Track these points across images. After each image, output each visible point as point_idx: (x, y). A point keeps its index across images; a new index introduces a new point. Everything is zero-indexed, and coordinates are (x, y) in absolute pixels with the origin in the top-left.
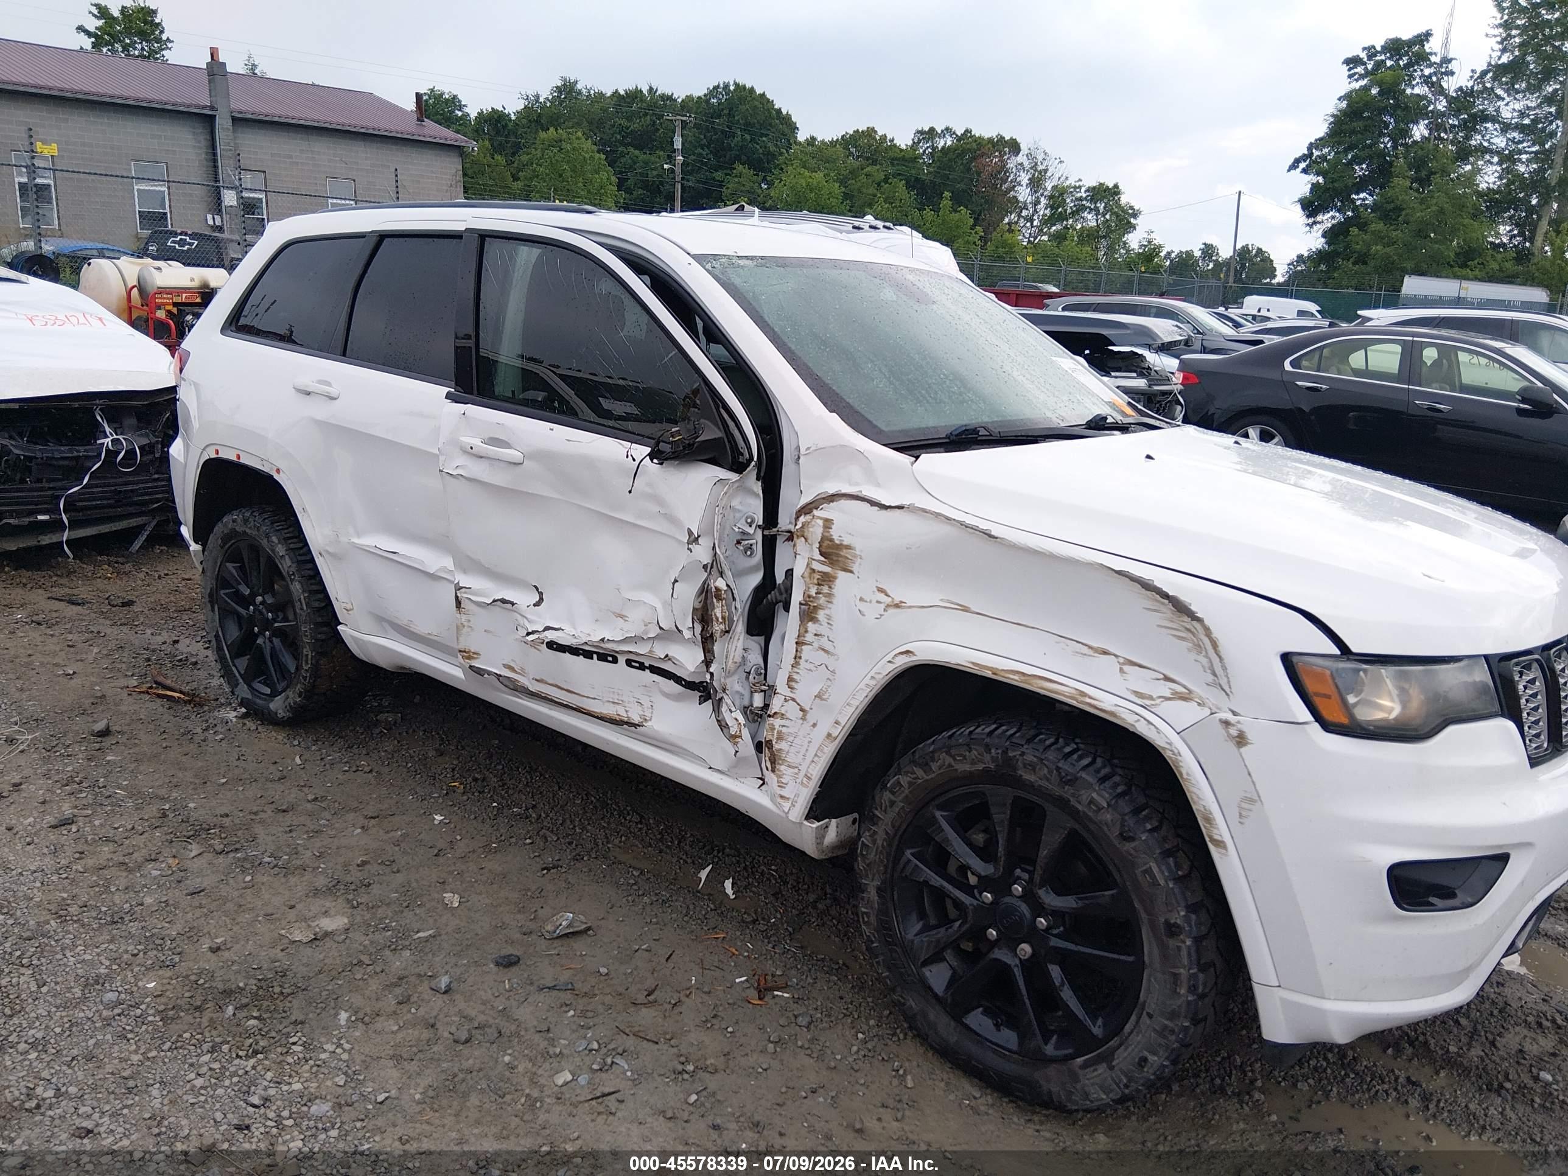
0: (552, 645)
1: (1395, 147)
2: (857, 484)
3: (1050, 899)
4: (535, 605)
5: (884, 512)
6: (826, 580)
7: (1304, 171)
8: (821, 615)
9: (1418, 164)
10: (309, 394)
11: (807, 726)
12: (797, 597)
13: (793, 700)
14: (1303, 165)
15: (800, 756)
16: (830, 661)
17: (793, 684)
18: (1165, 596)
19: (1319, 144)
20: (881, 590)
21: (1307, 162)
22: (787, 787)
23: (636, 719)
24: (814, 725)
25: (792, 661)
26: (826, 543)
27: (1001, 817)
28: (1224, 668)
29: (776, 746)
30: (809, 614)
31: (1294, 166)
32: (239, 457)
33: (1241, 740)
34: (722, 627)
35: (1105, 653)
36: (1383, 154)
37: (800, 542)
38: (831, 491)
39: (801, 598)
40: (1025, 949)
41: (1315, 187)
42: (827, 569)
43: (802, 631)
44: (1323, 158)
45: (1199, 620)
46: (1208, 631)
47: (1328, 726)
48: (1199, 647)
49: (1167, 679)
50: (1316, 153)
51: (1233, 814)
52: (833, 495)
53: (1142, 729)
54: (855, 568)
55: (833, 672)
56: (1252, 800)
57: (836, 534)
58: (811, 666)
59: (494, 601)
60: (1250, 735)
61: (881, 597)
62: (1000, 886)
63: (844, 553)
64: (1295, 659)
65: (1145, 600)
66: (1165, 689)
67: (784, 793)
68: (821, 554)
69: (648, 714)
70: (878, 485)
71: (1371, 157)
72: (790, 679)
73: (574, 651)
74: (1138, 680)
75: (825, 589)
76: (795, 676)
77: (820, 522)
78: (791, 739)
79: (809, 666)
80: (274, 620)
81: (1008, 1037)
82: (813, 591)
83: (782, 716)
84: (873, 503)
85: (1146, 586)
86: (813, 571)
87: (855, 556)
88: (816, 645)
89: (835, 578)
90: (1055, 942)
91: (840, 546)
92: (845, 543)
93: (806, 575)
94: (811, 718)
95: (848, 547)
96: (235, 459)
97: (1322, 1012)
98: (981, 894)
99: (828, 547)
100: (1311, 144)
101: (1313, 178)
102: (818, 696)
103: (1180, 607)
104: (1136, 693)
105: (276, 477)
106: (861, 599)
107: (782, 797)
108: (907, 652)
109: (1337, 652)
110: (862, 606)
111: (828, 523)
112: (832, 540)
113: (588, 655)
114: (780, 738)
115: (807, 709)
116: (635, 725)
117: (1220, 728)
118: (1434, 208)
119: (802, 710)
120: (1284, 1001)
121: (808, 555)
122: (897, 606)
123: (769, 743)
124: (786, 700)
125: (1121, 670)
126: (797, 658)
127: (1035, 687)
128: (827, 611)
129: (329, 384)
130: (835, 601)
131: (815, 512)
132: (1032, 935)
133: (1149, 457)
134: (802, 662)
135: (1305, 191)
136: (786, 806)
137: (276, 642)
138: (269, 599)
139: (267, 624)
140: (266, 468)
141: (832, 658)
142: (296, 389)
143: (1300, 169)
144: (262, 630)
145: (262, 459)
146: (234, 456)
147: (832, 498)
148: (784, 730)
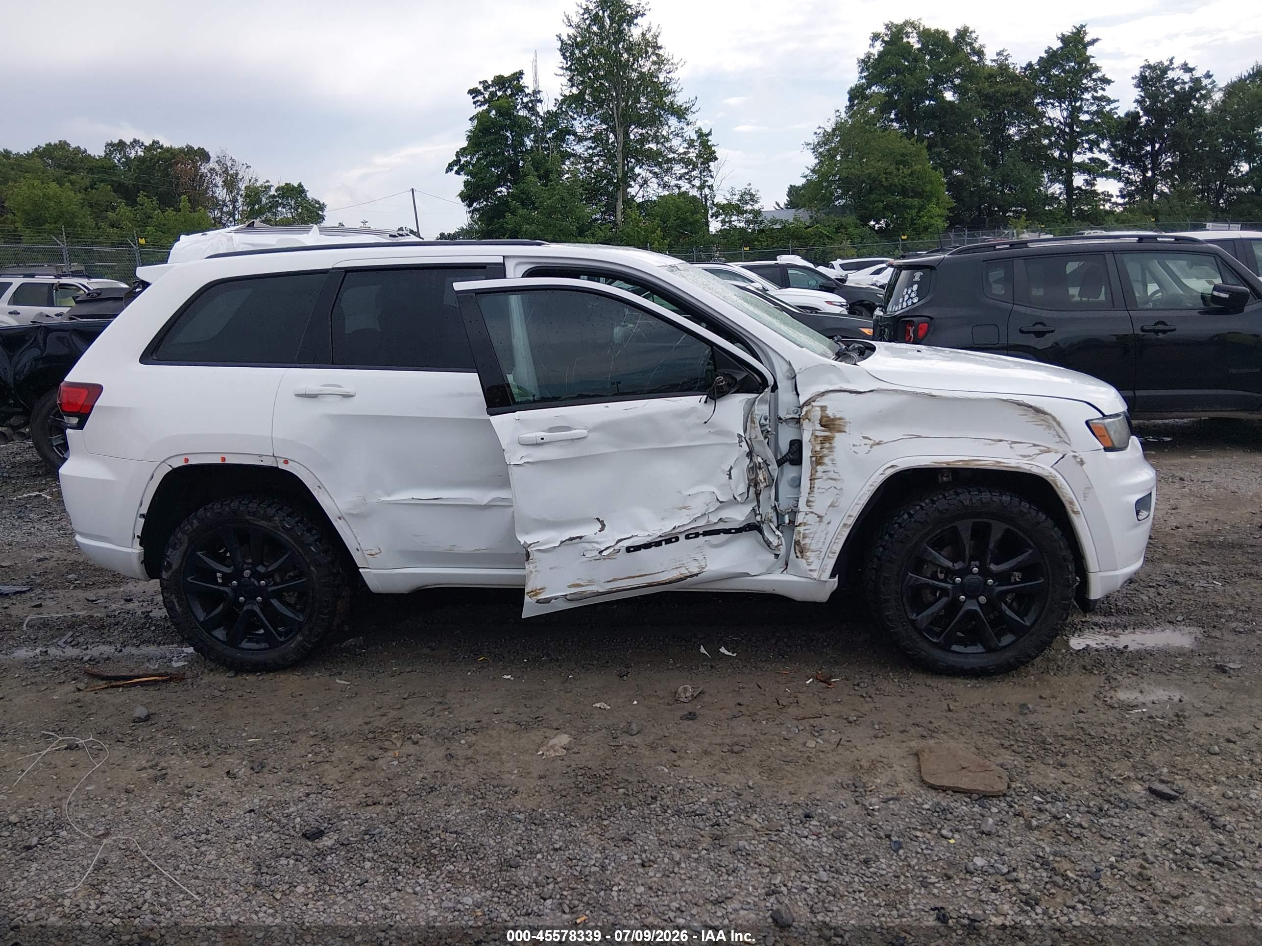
1: (516, 154)
2: (836, 384)
3: (995, 568)
5: (859, 395)
6: (827, 439)
7: (458, 173)
8: (826, 460)
9: (537, 165)
10: (314, 396)
11: (823, 525)
12: (807, 453)
13: (812, 513)
14: (456, 168)
15: (820, 544)
16: (838, 485)
17: (811, 504)
18: (1031, 407)
19: (462, 152)
20: (865, 438)
21: (456, 166)
22: (813, 564)
24: (829, 523)
25: (808, 491)
26: (824, 420)
27: (966, 535)
28: (1065, 433)
29: (803, 543)
30: (818, 460)
31: (449, 169)
32: (224, 459)
33: (1082, 463)
35: (1001, 441)
36: (509, 159)
37: (805, 423)
38: (823, 391)
39: (810, 454)
40: (982, 599)
41: (466, 184)
42: (827, 434)
43: (813, 471)
44: (468, 163)
45: (1045, 413)
46: (1054, 419)
47: (1108, 449)
48: (1049, 427)
49: (1035, 445)
50: (463, 160)
51: (1081, 499)
53: (1035, 470)
54: (847, 429)
55: (841, 489)
56: (1089, 488)
57: (830, 413)
58: (823, 490)
60: (1084, 460)
61: (867, 441)
62: (964, 572)
63: (837, 422)
64: (1089, 423)
65: (1019, 411)
66: (1036, 450)
67: (812, 567)
68: (822, 426)
70: (849, 382)
71: (502, 163)
72: (808, 501)
74: (1020, 449)
75: (827, 445)
76: (811, 499)
77: (818, 409)
78: (812, 536)
79: (820, 491)
80: (266, 585)
82: (818, 448)
83: (805, 524)
84: (851, 392)
85: (1019, 404)
86: (817, 436)
87: (846, 422)
88: (825, 477)
89: (833, 437)
90: (998, 589)
91: (834, 419)
92: (838, 416)
93: (813, 440)
94: (826, 520)
95: (840, 419)
96: (219, 461)
98: (953, 580)
99: (827, 421)
100: (457, 152)
101: (463, 178)
102: (832, 506)
103: (1038, 411)
104: (1022, 456)
105: (282, 466)
106: (854, 445)
107: (811, 570)
108: (892, 466)
109: (1101, 416)
110: (855, 449)
111: (823, 408)
112: (828, 417)
114: (804, 537)
115: (823, 514)
117: (1072, 459)
118: (558, 197)
119: (819, 517)
120: (1101, 577)
121: (811, 428)
122: (878, 444)
123: (797, 543)
124: (806, 514)
125: (1011, 447)
126: (812, 488)
127: (972, 466)
128: (831, 457)
129: (339, 386)
130: (835, 450)
131: (813, 404)
132: (986, 590)
134: (815, 490)
135: (462, 187)
136: (815, 575)
137: (274, 602)
138: (261, 569)
139: (260, 591)
140: (268, 462)
141: (838, 482)
142: (297, 395)
143: (454, 172)
144: (251, 598)
145: (261, 456)
146: (217, 460)
147: (823, 394)
148: (807, 532)
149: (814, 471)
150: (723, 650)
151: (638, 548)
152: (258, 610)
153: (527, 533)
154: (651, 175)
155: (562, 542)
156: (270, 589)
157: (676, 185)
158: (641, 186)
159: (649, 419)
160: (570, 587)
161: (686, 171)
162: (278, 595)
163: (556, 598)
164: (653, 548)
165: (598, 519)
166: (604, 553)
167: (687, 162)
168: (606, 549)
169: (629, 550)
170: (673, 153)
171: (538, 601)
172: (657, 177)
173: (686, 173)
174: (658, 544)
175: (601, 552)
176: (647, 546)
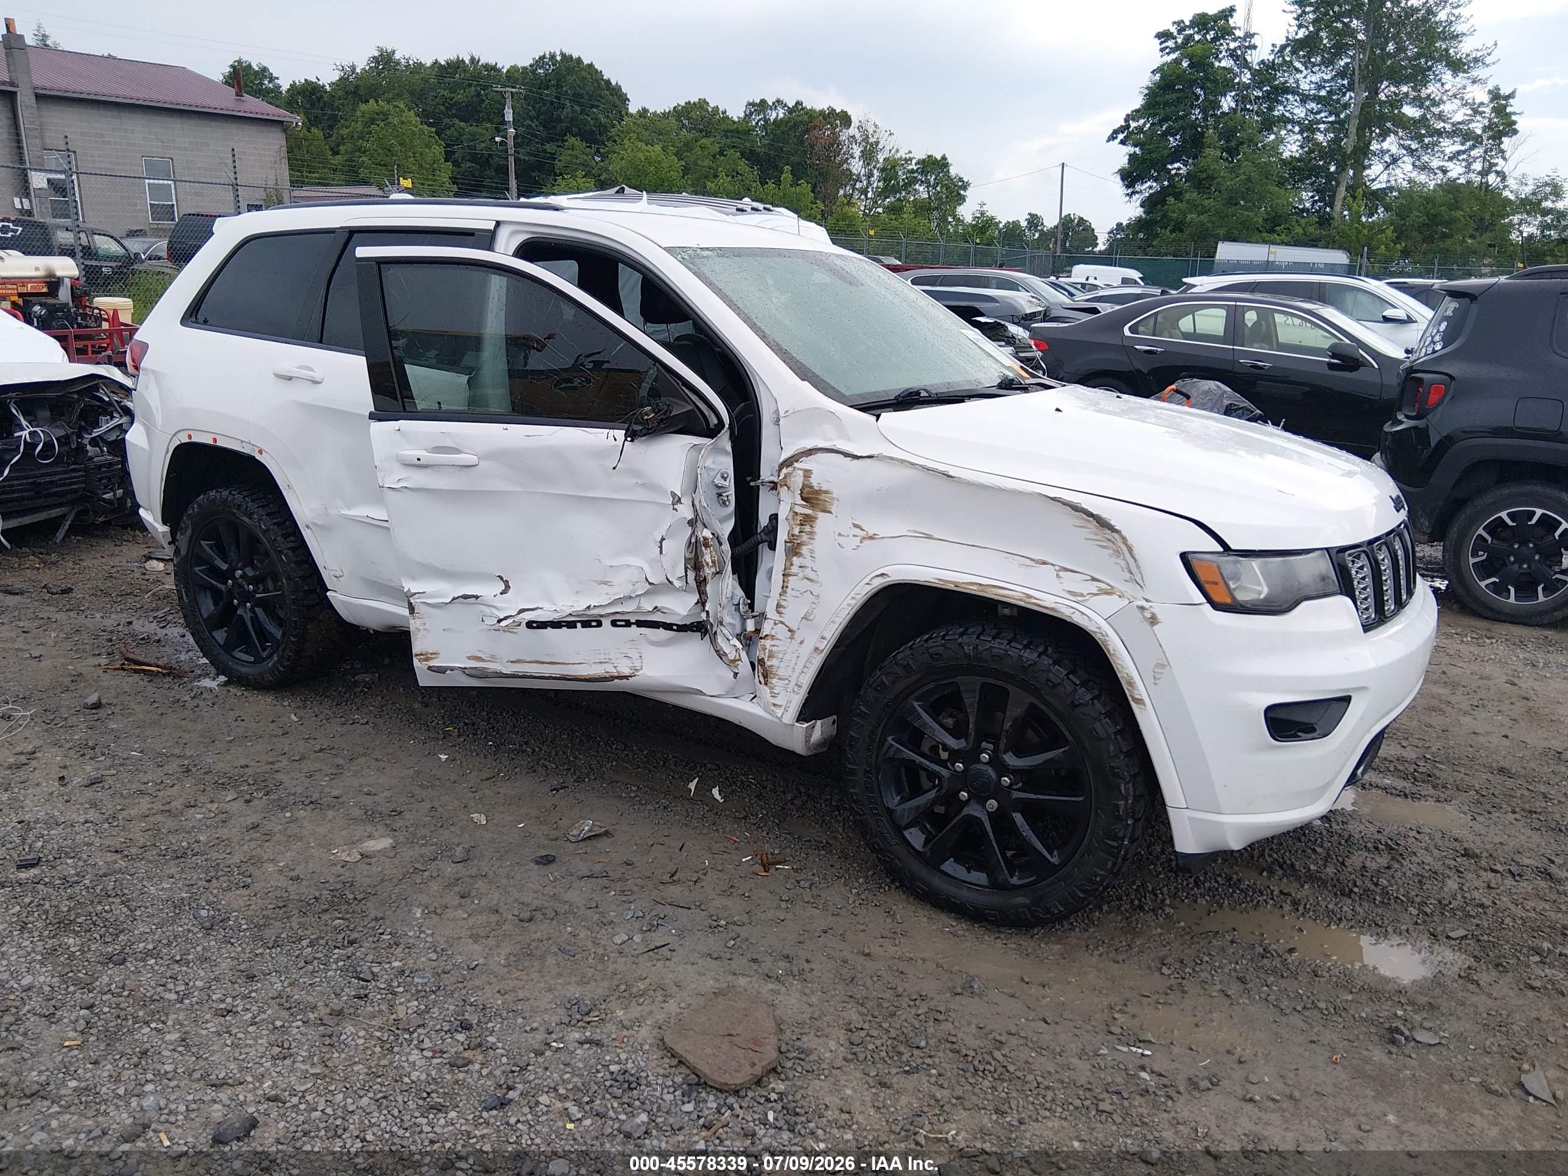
1: (1205, 119)
2: (830, 440)
3: (1010, 759)
5: (856, 461)
6: (808, 520)
7: (1123, 142)
8: (804, 550)
9: (1228, 134)
10: (290, 379)
11: (795, 644)
12: (782, 536)
13: (782, 623)
14: (1121, 136)
15: (790, 669)
16: (815, 589)
17: (781, 610)
18: (1091, 515)
19: (1135, 115)
20: (856, 526)
21: (1124, 133)
22: (779, 697)
24: (802, 642)
25: (780, 590)
26: (807, 490)
27: (970, 700)
28: (1138, 567)
29: (768, 663)
30: (794, 549)
31: (1112, 138)
32: (215, 440)
33: (1153, 620)
34: (713, 570)
35: (1044, 563)
36: (1194, 125)
37: (783, 491)
38: (809, 447)
39: (786, 537)
40: (992, 804)
41: (1132, 157)
42: (808, 511)
43: (788, 564)
44: (1140, 129)
45: (1117, 531)
46: (1124, 539)
47: (1216, 606)
48: (1118, 553)
49: (1094, 579)
50: (1133, 124)
51: (1149, 680)
52: (810, 450)
53: (1077, 619)
54: (833, 510)
55: (818, 596)
56: (1163, 666)
57: (815, 481)
58: (797, 594)
60: (1159, 616)
61: (857, 531)
62: (970, 756)
63: (823, 497)
64: (1190, 557)
65: (1076, 519)
66: (1093, 587)
67: (776, 701)
68: (803, 499)
69: (637, 667)
70: (849, 439)
71: (1183, 128)
72: (779, 606)
74: (1072, 582)
75: (807, 528)
76: (783, 603)
77: (801, 473)
78: (781, 656)
79: (795, 593)
80: (255, 591)
81: (979, 877)
82: (796, 531)
83: (773, 637)
84: (846, 455)
85: (1076, 508)
86: (796, 514)
87: (833, 499)
88: (801, 575)
89: (816, 518)
90: (1016, 795)
91: (819, 492)
92: (824, 488)
93: (790, 517)
94: (798, 637)
95: (826, 492)
96: (211, 442)
97: (1221, 824)
98: (953, 765)
99: (809, 493)
100: (1128, 115)
101: (1130, 149)
102: (805, 618)
103: (1103, 523)
104: (1070, 592)
105: (258, 457)
106: (840, 534)
107: (774, 705)
108: (882, 575)
109: (1221, 549)
110: (841, 540)
111: (807, 473)
112: (812, 487)
114: (771, 656)
115: (795, 629)
117: (1137, 612)
118: (1243, 177)
119: (790, 630)
120: (1190, 818)
121: (790, 501)
122: (871, 538)
123: (761, 662)
124: (775, 624)
125: (1058, 575)
126: (784, 587)
127: (990, 594)
128: (810, 547)
129: (311, 369)
130: (816, 537)
131: (796, 465)
132: (998, 792)
133: (1058, 410)
134: (789, 590)
135: (1123, 162)
136: (779, 712)
137: (260, 612)
138: (249, 572)
139: (249, 596)
141: (816, 585)
142: (278, 376)
143: (1118, 140)
144: (242, 602)
145: (242, 442)
146: (208, 441)
147: (810, 452)
148: (774, 649)
149: (789, 564)
150: (715, 792)
151: (543, 625)
152: (248, 620)
153: (414, 579)
154: (1404, 152)
155: (454, 599)
156: (256, 596)
157: (1441, 168)
158: (1387, 168)
159: (556, 453)
160: (469, 658)
161: (1462, 148)
163: (452, 669)
164: (564, 629)
165: (501, 578)
166: (503, 623)
167: (1467, 136)
168: (506, 618)
169: (530, 625)
170: (1444, 121)
171: (430, 668)
172: (1412, 156)
173: (1464, 152)
174: (571, 625)
175: (499, 621)
176: (556, 625)
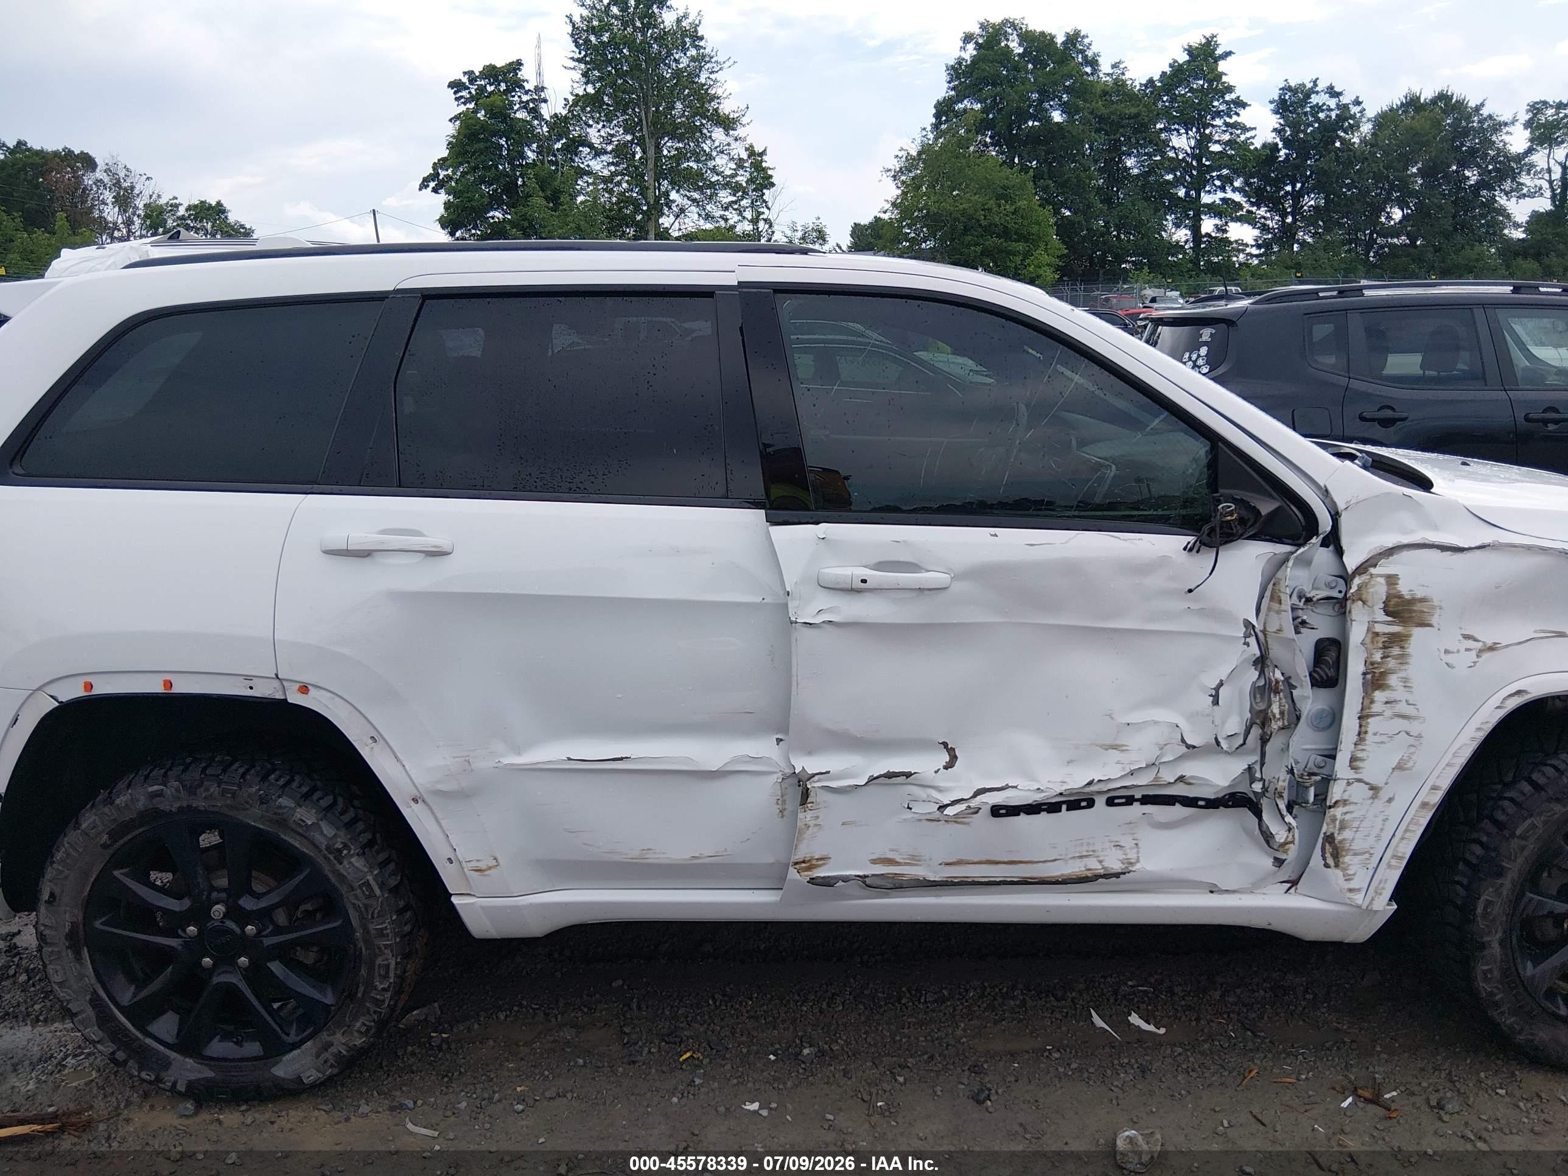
0: (997, 811)
1: (513, 169)
2: (1412, 532)
4: (946, 768)
5: (1460, 555)
6: (1395, 640)
7: (435, 190)
8: (1393, 680)
9: (542, 184)
10: (365, 554)
11: (1379, 804)
12: (1355, 667)
13: (1359, 780)
14: (432, 184)
15: (1371, 840)
16: (1414, 727)
17: (1358, 764)
19: (442, 163)
20: (1467, 637)
21: (434, 181)
22: (1356, 878)
23: (1116, 866)
24: (1390, 800)
25: (1355, 738)
26: (1394, 601)
29: (1338, 838)
30: (1375, 680)
31: (424, 185)
32: (168, 684)
36: (504, 174)
37: (1355, 609)
38: (1390, 545)
39: (1362, 668)
41: (447, 205)
42: (1396, 629)
43: (1367, 702)
44: (449, 178)
50: (442, 174)
52: (1392, 549)
54: (1434, 621)
55: (1418, 736)
57: (1404, 588)
58: (1384, 738)
59: (872, 779)
61: (1471, 644)
63: (1418, 607)
67: (1352, 885)
68: (1387, 614)
69: (1132, 855)
70: (1436, 528)
72: (1353, 759)
73: (1033, 809)
75: (1396, 651)
76: (1360, 755)
77: (1382, 580)
78: (1356, 824)
79: (1378, 739)
80: (263, 934)
82: (1377, 657)
83: (1345, 802)
84: (1443, 548)
86: (1377, 634)
87: (1434, 608)
88: (1388, 713)
89: (1409, 636)
91: (1413, 601)
92: (1419, 595)
93: (1368, 640)
94: (1384, 795)
95: (1423, 600)
96: (159, 689)
99: (1397, 605)
100: (435, 163)
101: (443, 197)
102: (1399, 767)
105: (296, 698)
106: (1447, 652)
107: (1351, 890)
108: (1517, 692)
110: (1449, 658)
111: (1391, 580)
112: (1400, 597)
113: (1053, 808)
114: (1342, 828)
115: (1380, 784)
116: (1117, 875)
119: (1372, 788)
121: (1366, 619)
122: (1492, 649)
123: (1329, 839)
124: (1349, 784)
126: (1361, 734)
128: (1401, 675)
129: (419, 534)
130: (1411, 660)
131: (1372, 570)
134: (1369, 737)
135: (441, 211)
136: (1359, 898)
137: (276, 967)
138: (248, 903)
139: (245, 945)
140: (264, 690)
141: (1415, 723)
142: (331, 552)
143: (430, 189)
144: (225, 959)
145: (248, 678)
146: (155, 686)
147: (1390, 552)
148: (1347, 817)
149: (1368, 699)
150: (1135, 1019)
152: (243, 986)
154: (689, 203)
156: (268, 942)
157: (721, 217)
158: (677, 217)
161: (734, 199)
162: (283, 953)
167: (736, 188)
170: (718, 175)
172: (698, 206)
173: (735, 202)
